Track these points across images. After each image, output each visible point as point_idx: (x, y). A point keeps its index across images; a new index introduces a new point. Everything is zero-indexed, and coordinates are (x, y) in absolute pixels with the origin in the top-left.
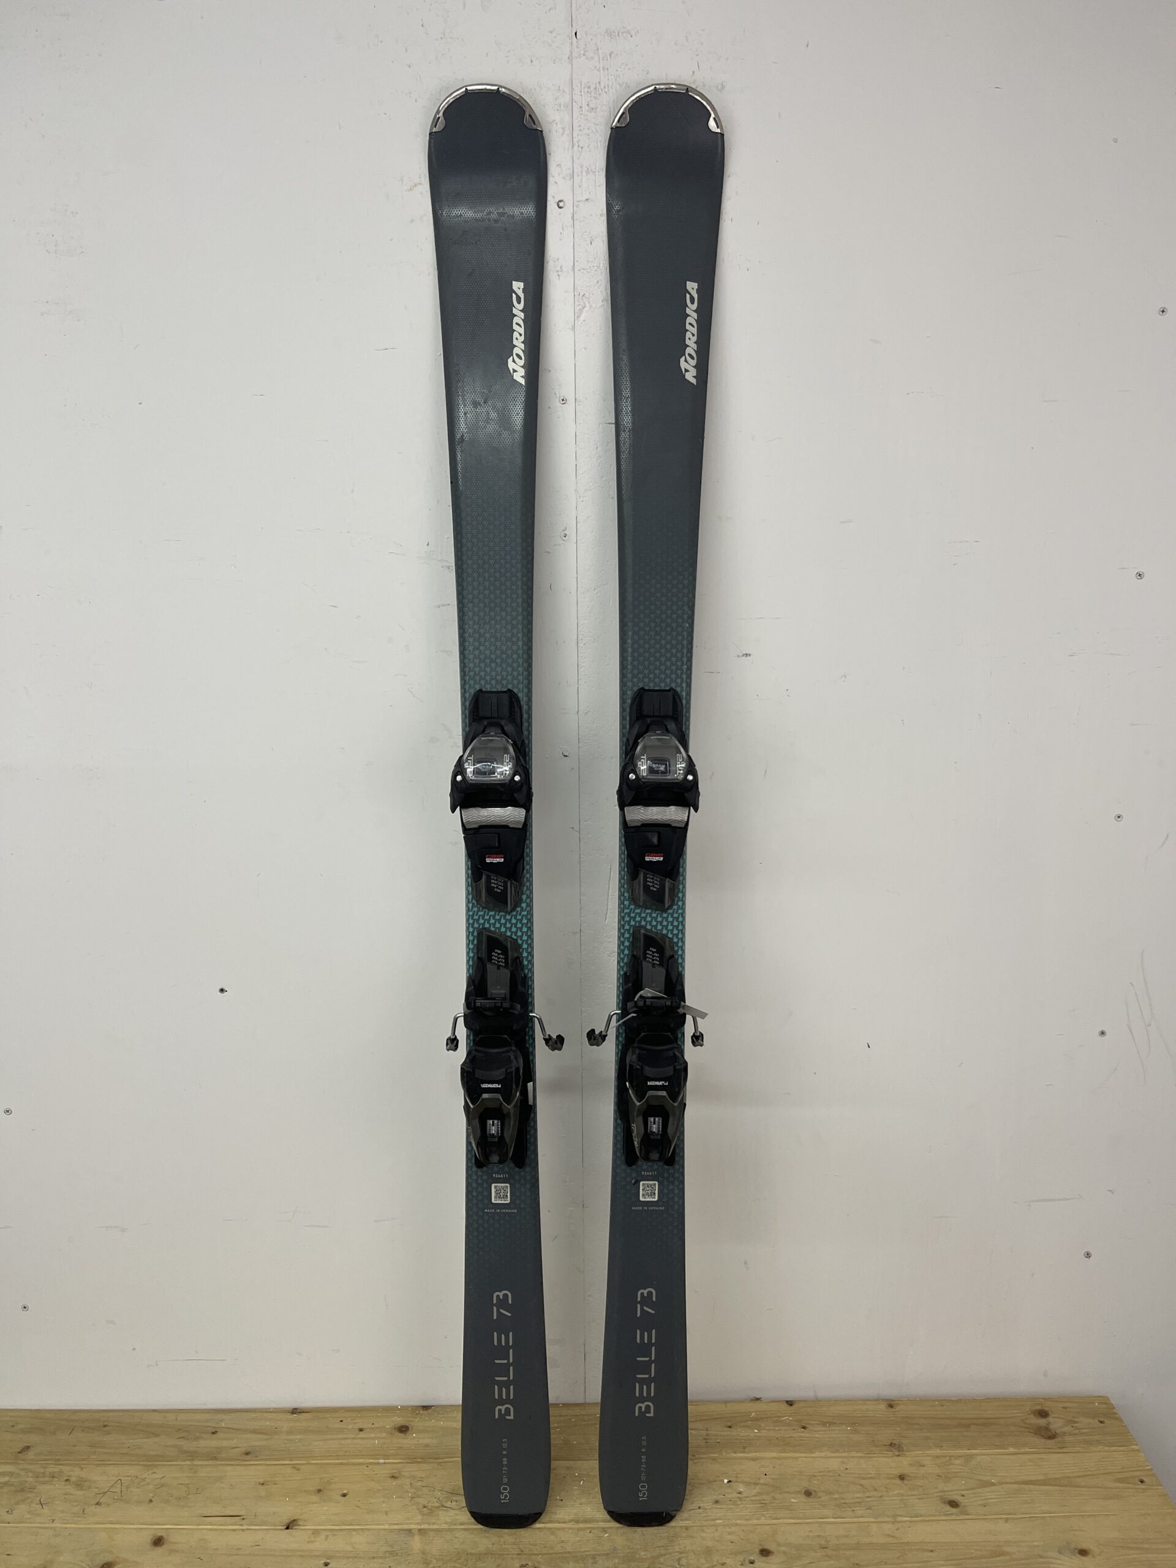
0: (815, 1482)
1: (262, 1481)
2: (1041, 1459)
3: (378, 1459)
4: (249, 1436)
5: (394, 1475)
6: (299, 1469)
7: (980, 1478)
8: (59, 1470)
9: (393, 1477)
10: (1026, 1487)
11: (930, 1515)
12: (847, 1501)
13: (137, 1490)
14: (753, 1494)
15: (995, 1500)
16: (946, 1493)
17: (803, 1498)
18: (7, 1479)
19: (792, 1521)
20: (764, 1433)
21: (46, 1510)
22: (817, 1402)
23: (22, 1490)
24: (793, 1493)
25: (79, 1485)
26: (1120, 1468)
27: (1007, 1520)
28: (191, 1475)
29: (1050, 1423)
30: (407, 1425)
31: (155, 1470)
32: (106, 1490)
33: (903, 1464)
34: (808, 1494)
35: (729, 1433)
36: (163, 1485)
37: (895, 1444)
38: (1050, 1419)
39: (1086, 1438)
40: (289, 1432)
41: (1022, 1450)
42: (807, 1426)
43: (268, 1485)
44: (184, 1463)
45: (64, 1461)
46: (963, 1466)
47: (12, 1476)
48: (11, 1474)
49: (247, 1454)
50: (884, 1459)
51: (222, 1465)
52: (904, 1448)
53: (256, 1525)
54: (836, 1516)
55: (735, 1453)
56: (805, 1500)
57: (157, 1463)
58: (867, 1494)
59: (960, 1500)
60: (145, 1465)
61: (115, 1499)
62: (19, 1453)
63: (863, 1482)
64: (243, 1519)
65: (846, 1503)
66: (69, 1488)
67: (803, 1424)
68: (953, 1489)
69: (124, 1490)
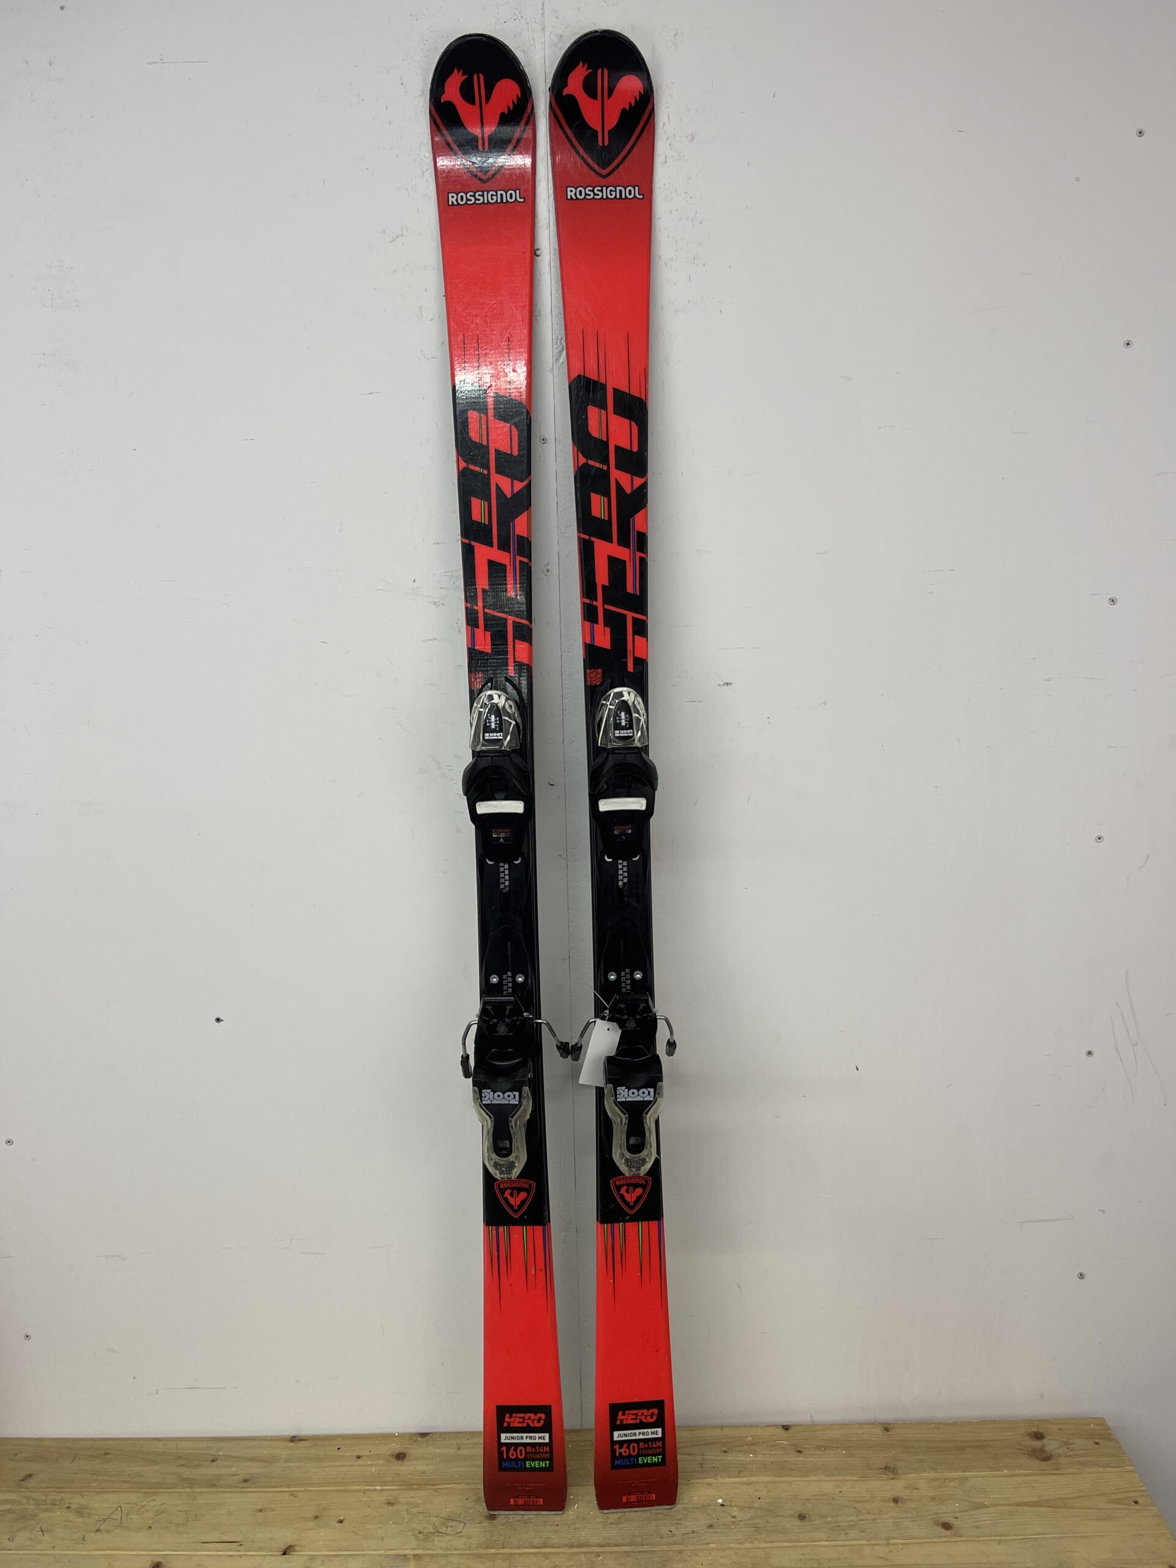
0: (810, 1505)
1: (259, 1508)
2: (1036, 1480)
3: (376, 1486)
4: (249, 1463)
5: (392, 1501)
6: (295, 1497)
7: (974, 1500)
8: (60, 1498)
9: (389, 1503)
10: (1019, 1508)
11: (923, 1538)
12: (841, 1525)
13: (136, 1517)
14: (747, 1518)
15: (990, 1522)
16: (940, 1515)
17: (798, 1522)
18: (8, 1507)
19: (786, 1544)
20: (760, 1457)
21: (47, 1536)
22: (812, 1427)
23: (24, 1518)
24: (787, 1517)
25: (80, 1512)
26: (1114, 1489)
27: (1000, 1542)
28: (191, 1502)
29: (1044, 1445)
30: (405, 1452)
31: (155, 1497)
32: (106, 1517)
33: (897, 1487)
34: (802, 1517)
35: (724, 1458)
36: (162, 1512)
37: (890, 1468)
38: (1045, 1441)
39: (1081, 1459)
40: (287, 1460)
41: (1018, 1472)
42: (802, 1450)
43: (265, 1511)
44: (183, 1490)
45: (67, 1488)
46: (956, 1488)
47: (14, 1503)
48: (13, 1502)
49: (246, 1481)
50: (879, 1482)
51: (221, 1492)
52: (900, 1472)
53: (253, 1551)
54: (829, 1539)
55: (730, 1478)
56: (799, 1524)
57: (157, 1490)
58: (862, 1519)
59: (954, 1523)
60: (145, 1493)
61: (114, 1526)
62: (21, 1481)
63: (857, 1505)
64: (241, 1545)
65: (839, 1527)
66: (71, 1516)
67: (799, 1449)
68: (946, 1512)
69: (124, 1517)
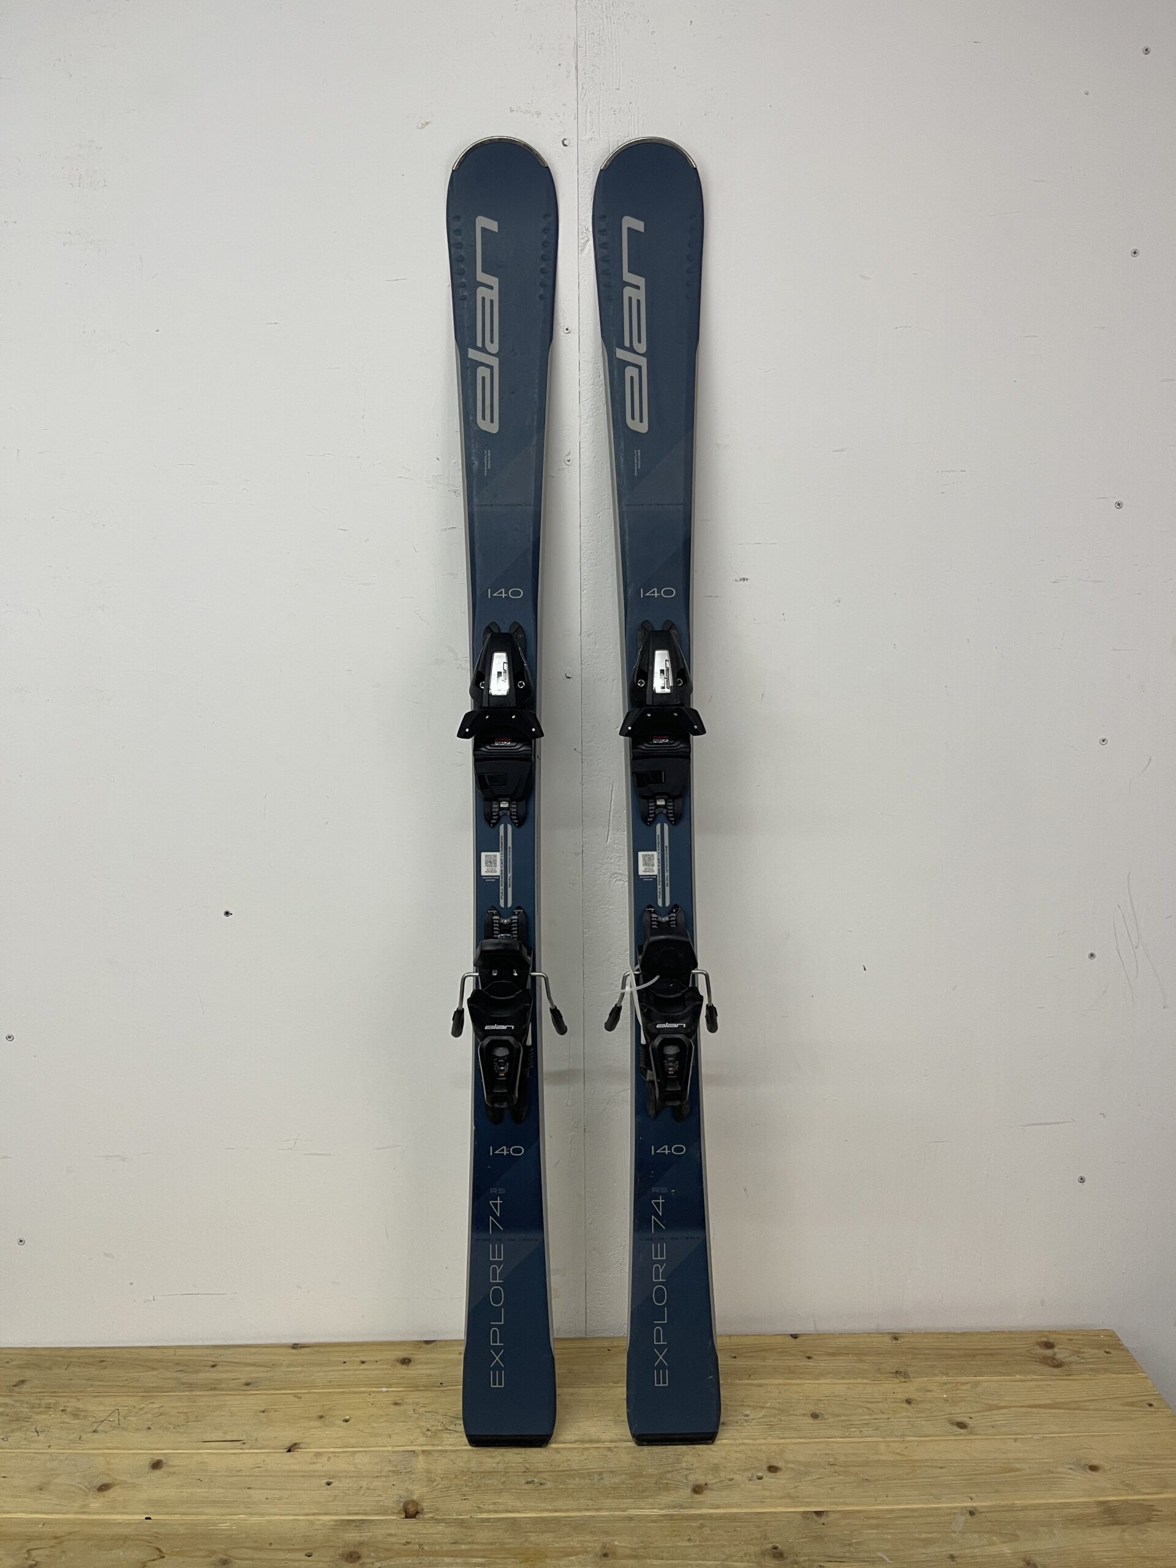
0: (822, 1406)
1: (263, 1409)
2: (1049, 1385)
3: (382, 1388)
4: (250, 1369)
5: (398, 1402)
6: (301, 1398)
7: (988, 1402)
8: (54, 1401)
9: (396, 1404)
10: (1036, 1410)
11: (938, 1436)
12: (854, 1423)
13: (134, 1418)
14: (759, 1417)
15: (1003, 1422)
16: (954, 1416)
17: (811, 1421)
19: (800, 1440)
20: (769, 1362)
21: (42, 1437)
22: (820, 1336)
23: (18, 1420)
24: (800, 1415)
25: (75, 1415)
26: (1127, 1393)
27: (1016, 1440)
28: (191, 1404)
29: (1055, 1354)
30: (410, 1356)
31: (153, 1400)
32: (102, 1420)
33: (910, 1389)
34: (815, 1416)
35: (734, 1363)
36: (161, 1414)
37: (901, 1372)
38: (1056, 1350)
39: (1093, 1366)
40: (289, 1366)
41: (1028, 1377)
42: (812, 1356)
43: (268, 1412)
44: (183, 1394)
45: (62, 1392)
46: (968, 1390)
47: (7, 1406)
49: (247, 1384)
50: (890, 1386)
51: (222, 1395)
52: (911, 1376)
53: (257, 1449)
54: (843, 1436)
55: (740, 1380)
57: (156, 1394)
58: (875, 1417)
59: (968, 1422)
60: (143, 1396)
61: (111, 1427)
62: (14, 1386)
63: (870, 1406)
64: (244, 1443)
65: (853, 1425)
66: (66, 1418)
67: (808, 1355)
68: (960, 1412)
69: (122, 1419)
